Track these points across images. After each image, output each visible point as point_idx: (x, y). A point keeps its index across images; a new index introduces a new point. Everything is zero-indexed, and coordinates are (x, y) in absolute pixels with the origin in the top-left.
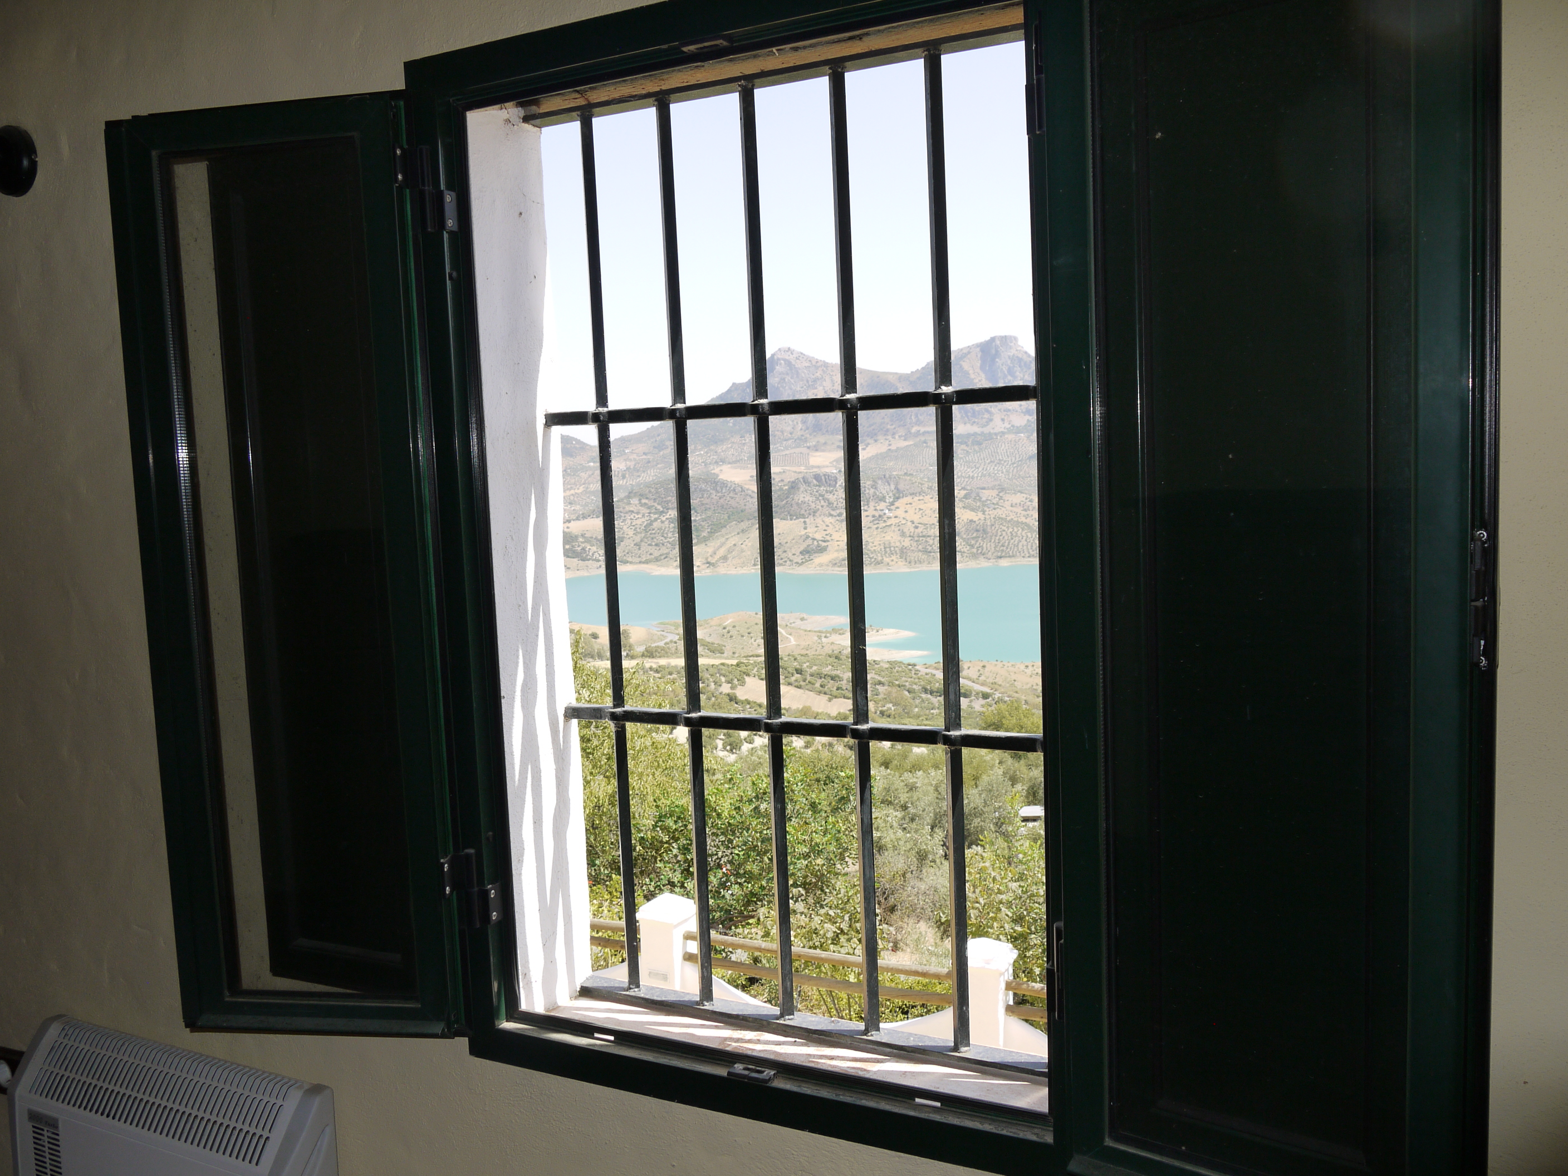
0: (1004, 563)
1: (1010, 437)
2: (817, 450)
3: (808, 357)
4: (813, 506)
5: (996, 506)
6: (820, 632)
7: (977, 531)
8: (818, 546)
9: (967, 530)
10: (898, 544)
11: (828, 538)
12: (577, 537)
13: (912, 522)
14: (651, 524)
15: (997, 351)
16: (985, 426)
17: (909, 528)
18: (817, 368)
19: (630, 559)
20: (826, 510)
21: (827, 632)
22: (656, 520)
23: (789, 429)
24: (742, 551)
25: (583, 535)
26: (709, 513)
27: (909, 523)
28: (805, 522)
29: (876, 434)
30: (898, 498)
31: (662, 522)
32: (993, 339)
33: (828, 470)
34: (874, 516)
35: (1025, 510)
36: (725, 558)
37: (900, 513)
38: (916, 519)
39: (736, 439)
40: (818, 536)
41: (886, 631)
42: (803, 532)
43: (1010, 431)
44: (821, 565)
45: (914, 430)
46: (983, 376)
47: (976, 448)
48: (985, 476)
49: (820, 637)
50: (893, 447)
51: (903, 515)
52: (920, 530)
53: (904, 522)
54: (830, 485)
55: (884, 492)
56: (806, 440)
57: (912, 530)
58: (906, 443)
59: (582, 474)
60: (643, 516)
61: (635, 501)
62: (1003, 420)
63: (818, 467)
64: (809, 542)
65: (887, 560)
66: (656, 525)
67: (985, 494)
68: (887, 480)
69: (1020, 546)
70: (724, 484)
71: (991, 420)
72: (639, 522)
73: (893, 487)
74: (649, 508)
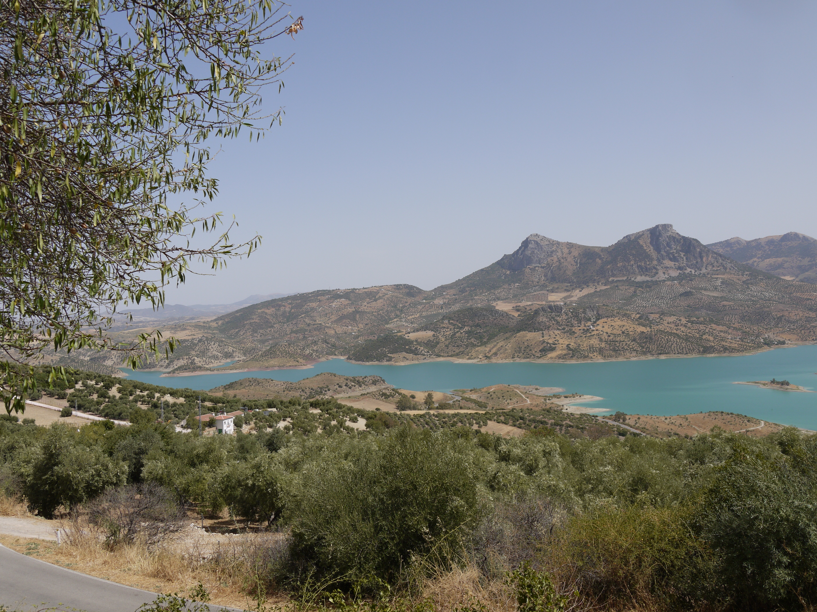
0: (663, 357)
1: (669, 283)
2: (553, 292)
3: (548, 239)
4: (548, 323)
5: (658, 324)
6: (546, 396)
7: (646, 338)
8: (551, 347)
9: (640, 338)
10: (598, 346)
11: (556, 342)
12: (412, 342)
13: (607, 333)
14: (455, 334)
15: (660, 233)
16: (653, 277)
17: (605, 337)
18: (553, 245)
19: (442, 354)
20: (555, 326)
21: (550, 397)
22: (458, 332)
23: (537, 280)
24: (506, 350)
25: (416, 341)
26: (488, 328)
27: (605, 334)
28: (543, 333)
29: (588, 282)
30: (599, 319)
31: (461, 333)
32: (657, 226)
33: (558, 303)
34: (584, 330)
35: (676, 326)
36: (495, 354)
37: (600, 328)
38: (609, 331)
39: (506, 286)
40: (550, 341)
41: (585, 397)
42: (541, 339)
43: (668, 279)
44: (551, 358)
45: (610, 279)
46: (652, 248)
47: (648, 289)
48: (653, 306)
49: (545, 400)
50: (598, 290)
51: (602, 329)
52: (611, 338)
53: (602, 333)
54: (558, 312)
55: (590, 315)
56: (546, 286)
57: (607, 338)
58: (606, 287)
59: (419, 307)
60: (451, 330)
61: (446, 321)
62: (664, 273)
63: (553, 302)
64: (545, 344)
65: (591, 355)
66: (457, 335)
67: (652, 317)
68: (592, 309)
69: (673, 347)
70: (497, 312)
71: (657, 273)
72: (448, 333)
73: (595, 313)
74: (454, 325)
